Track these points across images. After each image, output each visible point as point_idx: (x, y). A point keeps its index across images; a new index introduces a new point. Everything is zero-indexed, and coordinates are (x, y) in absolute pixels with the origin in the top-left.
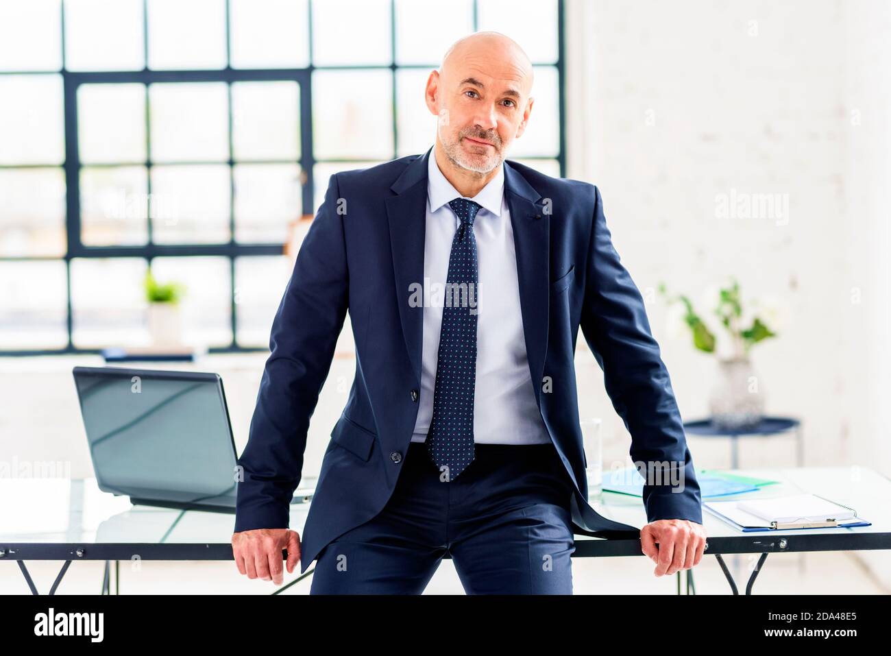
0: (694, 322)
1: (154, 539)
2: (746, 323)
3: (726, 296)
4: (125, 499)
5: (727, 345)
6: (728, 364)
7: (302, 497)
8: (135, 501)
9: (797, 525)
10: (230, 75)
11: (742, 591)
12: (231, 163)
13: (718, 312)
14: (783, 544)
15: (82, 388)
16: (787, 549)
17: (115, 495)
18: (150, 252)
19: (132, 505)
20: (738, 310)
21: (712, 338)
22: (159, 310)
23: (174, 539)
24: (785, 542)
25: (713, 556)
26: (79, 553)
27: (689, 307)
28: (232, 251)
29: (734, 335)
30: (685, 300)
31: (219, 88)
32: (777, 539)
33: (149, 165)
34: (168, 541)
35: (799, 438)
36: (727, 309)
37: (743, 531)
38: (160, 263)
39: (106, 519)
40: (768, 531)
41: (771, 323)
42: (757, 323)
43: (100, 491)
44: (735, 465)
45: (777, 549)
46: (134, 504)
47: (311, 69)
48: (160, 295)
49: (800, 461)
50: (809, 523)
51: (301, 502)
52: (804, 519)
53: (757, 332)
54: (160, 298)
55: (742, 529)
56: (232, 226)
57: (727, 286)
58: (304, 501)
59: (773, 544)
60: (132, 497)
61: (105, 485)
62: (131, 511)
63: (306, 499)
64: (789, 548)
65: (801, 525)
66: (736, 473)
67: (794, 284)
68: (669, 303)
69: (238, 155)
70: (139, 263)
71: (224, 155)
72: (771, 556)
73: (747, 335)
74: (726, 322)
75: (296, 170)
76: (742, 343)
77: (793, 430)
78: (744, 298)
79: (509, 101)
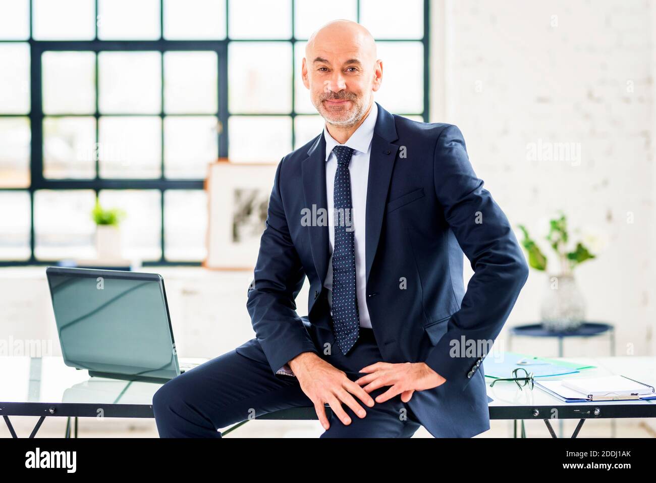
0: (530, 245)
1: (110, 401)
2: (571, 247)
3: (555, 225)
4: (85, 372)
5: (555, 264)
8: (93, 374)
9: (607, 397)
10: (162, 45)
12: (163, 115)
13: (549, 238)
14: (597, 412)
15: (54, 285)
16: (599, 416)
17: (77, 369)
18: (97, 185)
19: (90, 377)
20: (565, 236)
21: (544, 259)
22: (105, 230)
23: (124, 401)
24: (598, 410)
25: (542, 421)
26: (51, 411)
27: (526, 234)
28: (162, 185)
29: (561, 256)
30: (522, 228)
31: (153, 56)
32: (593, 408)
33: (97, 115)
34: (119, 403)
35: (612, 338)
36: (556, 235)
37: (566, 402)
38: (105, 194)
39: (70, 387)
40: (586, 402)
41: (592, 249)
42: (580, 247)
43: (66, 365)
44: (561, 354)
45: (592, 416)
46: (92, 376)
47: (227, 41)
48: (105, 218)
49: (613, 352)
50: (617, 396)
52: (613, 393)
53: (580, 254)
54: (104, 221)
55: (565, 400)
56: (163, 168)
57: (557, 217)
59: (589, 412)
60: (90, 370)
61: (69, 361)
62: (89, 381)
64: (601, 416)
65: (611, 397)
66: (561, 359)
67: (609, 217)
69: (167, 110)
70: (89, 194)
71: (158, 110)
72: (587, 421)
73: (571, 256)
74: (555, 246)
75: (214, 122)
76: (567, 263)
77: (608, 334)
78: (570, 228)
79: (355, 69)
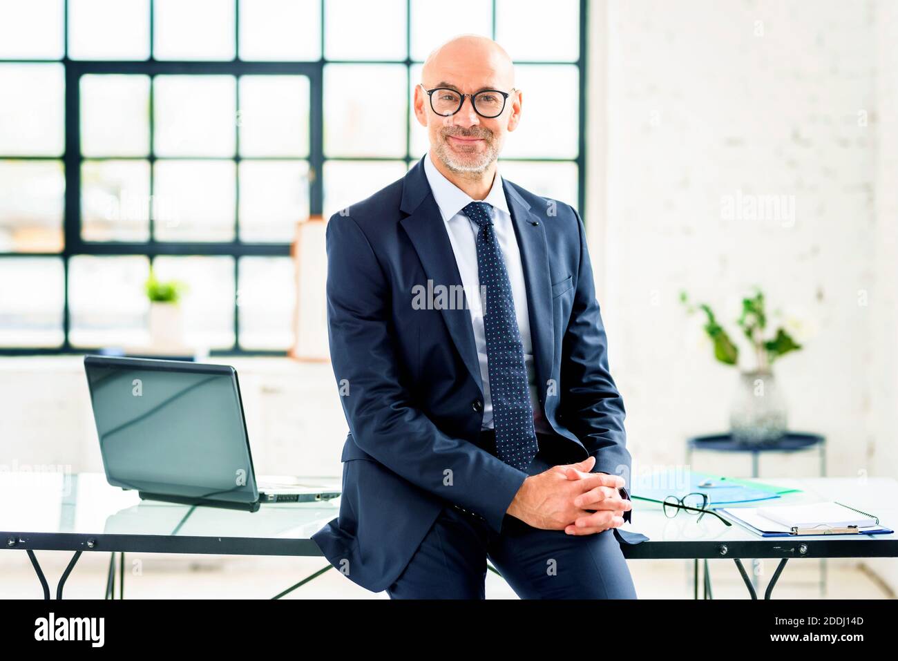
0: (715, 332)
1: (166, 531)
2: (769, 334)
3: (749, 306)
4: (134, 493)
5: (749, 357)
6: (751, 376)
7: (314, 495)
8: (144, 495)
9: (817, 531)
10: (237, 68)
11: (761, 596)
12: (237, 159)
13: (741, 322)
14: (804, 549)
15: (93, 380)
16: (807, 555)
17: (124, 489)
18: (152, 249)
19: (141, 500)
20: (762, 320)
21: (735, 349)
22: (161, 308)
23: (184, 532)
24: (805, 547)
25: (732, 561)
26: (90, 544)
27: (711, 317)
28: (236, 249)
29: (757, 346)
30: (706, 309)
32: (797, 545)
33: (152, 159)
34: (180, 534)
35: (823, 454)
36: (750, 319)
37: (763, 536)
38: (162, 262)
39: (114, 513)
40: (789, 536)
41: (797, 336)
42: (781, 334)
43: (109, 485)
44: (756, 474)
45: (797, 554)
46: (143, 499)
47: (323, 62)
48: (161, 293)
49: (823, 474)
50: (830, 529)
51: (314, 501)
52: (825, 525)
53: (782, 344)
54: (161, 297)
55: (762, 534)
56: (237, 227)
57: (751, 295)
58: (317, 499)
59: (793, 550)
60: (141, 491)
61: (114, 479)
62: (139, 506)
63: (318, 497)
64: (809, 554)
65: (822, 531)
66: (756, 481)
67: (820, 296)
68: (691, 311)
69: (244, 152)
70: (141, 261)
71: (231, 152)
72: (791, 561)
73: (770, 346)
74: (749, 333)
75: (304, 168)
76: (764, 355)
77: (816, 448)
78: (769, 308)
79: (491, 98)
